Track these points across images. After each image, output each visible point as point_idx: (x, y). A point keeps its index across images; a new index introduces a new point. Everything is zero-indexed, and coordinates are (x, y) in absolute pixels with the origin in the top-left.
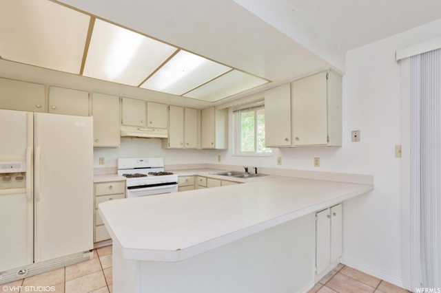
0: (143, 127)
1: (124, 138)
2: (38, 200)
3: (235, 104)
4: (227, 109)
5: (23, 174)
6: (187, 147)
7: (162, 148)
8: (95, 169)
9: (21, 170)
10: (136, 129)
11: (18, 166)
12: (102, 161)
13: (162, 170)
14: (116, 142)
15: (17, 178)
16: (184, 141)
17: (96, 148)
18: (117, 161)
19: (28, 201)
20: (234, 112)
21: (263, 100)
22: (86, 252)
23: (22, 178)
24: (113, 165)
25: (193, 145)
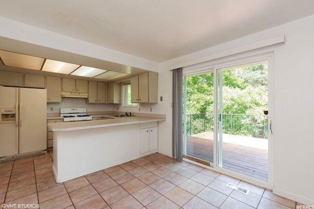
0: (74, 92)
1: (63, 98)
2: (21, 126)
3: (124, 81)
4: (121, 83)
5: (15, 114)
6: (99, 102)
7: (86, 103)
8: (47, 113)
9: (13, 113)
10: (70, 93)
11: (12, 111)
12: (52, 109)
13: (86, 114)
14: (59, 100)
15: (11, 117)
16: (97, 99)
17: (48, 103)
18: (60, 109)
19: (16, 126)
20: (124, 84)
21: (130, 81)
22: (43, 151)
23: (13, 116)
24: (58, 112)
25: (103, 101)
